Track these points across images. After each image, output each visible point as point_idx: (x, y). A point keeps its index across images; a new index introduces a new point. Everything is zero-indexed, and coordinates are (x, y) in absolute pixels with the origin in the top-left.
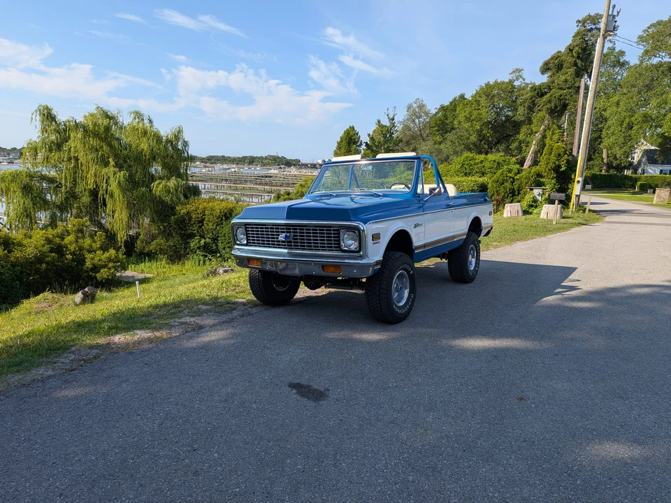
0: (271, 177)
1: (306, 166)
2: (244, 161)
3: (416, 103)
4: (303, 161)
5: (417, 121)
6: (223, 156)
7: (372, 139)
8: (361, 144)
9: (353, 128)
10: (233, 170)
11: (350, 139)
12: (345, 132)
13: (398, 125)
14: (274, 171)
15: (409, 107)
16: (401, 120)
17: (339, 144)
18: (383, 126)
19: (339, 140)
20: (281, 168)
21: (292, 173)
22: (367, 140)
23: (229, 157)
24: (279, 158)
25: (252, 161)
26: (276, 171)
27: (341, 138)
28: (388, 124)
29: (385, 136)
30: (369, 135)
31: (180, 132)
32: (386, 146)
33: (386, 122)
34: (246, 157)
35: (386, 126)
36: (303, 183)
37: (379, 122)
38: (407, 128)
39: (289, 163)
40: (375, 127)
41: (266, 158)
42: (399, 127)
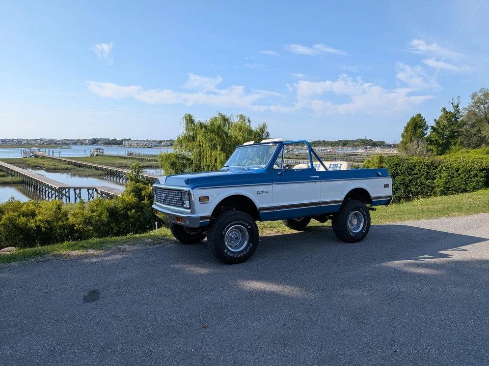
0: (357, 155)
1: (389, 146)
2: (339, 144)
3: (481, 92)
5: (482, 106)
6: (324, 141)
7: (438, 123)
8: (427, 128)
9: (420, 115)
10: (329, 150)
11: (416, 124)
12: (411, 119)
13: (463, 111)
14: (360, 151)
15: (474, 96)
16: (466, 107)
17: (406, 128)
18: (447, 113)
19: (406, 125)
20: (366, 148)
21: (376, 152)
22: (434, 124)
23: (329, 142)
24: (367, 140)
25: (345, 143)
26: (363, 151)
27: (408, 124)
28: (452, 110)
29: (449, 120)
30: (435, 120)
32: (450, 129)
33: (451, 109)
34: (341, 141)
35: (450, 113)
37: (444, 109)
38: (472, 114)
39: (374, 144)
40: (441, 114)
41: (357, 141)
42: (464, 113)
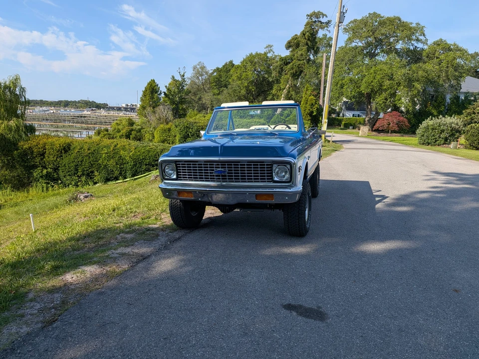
0: (85, 117)
1: (113, 108)
2: (60, 104)
3: (198, 65)
4: (110, 105)
5: (200, 78)
6: (41, 101)
7: (168, 89)
8: (161, 93)
9: (154, 81)
10: (52, 111)
11: (153, 89)
12: (148, 84)
13: (187, 80)
14: (86, 112)
15: (194, 68)
16: (189, 77)
17: (144, 92)
19: (144, 90)
20: (92, 110)
21: (102, 114)
22: (165, 90)
23: (47, 101)
24: (90, 102)
25: (67, 104)
26: (89, 113)
27: (146, 88)
28: (180, 79)
29: (178, 89)
30: (166, 86)
31: (16, 79)
32: (179, 95)
33: (178, 78)
34: (62, 101)
35: (178, 81)
36: (118, 122)
37: (173, 77)
38: (193, 83)
39: (99, 106)
40: (170, 81)
41: (79, 102)
42: (188, 82)
